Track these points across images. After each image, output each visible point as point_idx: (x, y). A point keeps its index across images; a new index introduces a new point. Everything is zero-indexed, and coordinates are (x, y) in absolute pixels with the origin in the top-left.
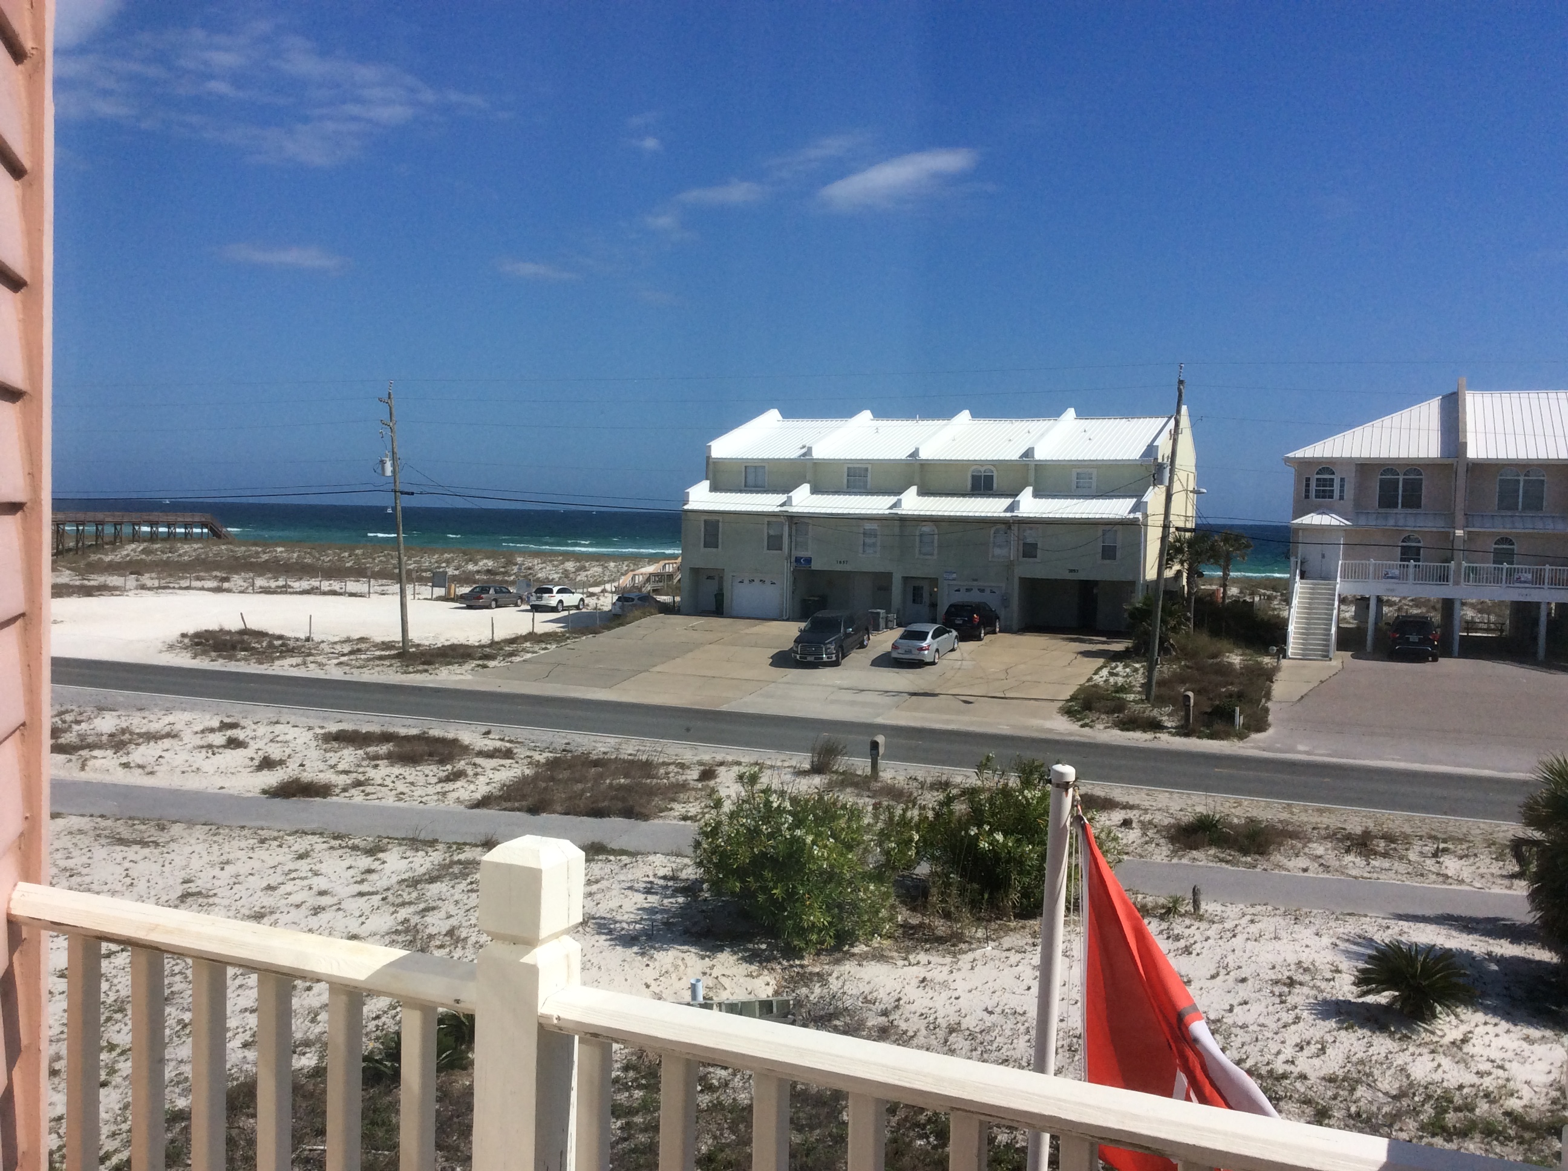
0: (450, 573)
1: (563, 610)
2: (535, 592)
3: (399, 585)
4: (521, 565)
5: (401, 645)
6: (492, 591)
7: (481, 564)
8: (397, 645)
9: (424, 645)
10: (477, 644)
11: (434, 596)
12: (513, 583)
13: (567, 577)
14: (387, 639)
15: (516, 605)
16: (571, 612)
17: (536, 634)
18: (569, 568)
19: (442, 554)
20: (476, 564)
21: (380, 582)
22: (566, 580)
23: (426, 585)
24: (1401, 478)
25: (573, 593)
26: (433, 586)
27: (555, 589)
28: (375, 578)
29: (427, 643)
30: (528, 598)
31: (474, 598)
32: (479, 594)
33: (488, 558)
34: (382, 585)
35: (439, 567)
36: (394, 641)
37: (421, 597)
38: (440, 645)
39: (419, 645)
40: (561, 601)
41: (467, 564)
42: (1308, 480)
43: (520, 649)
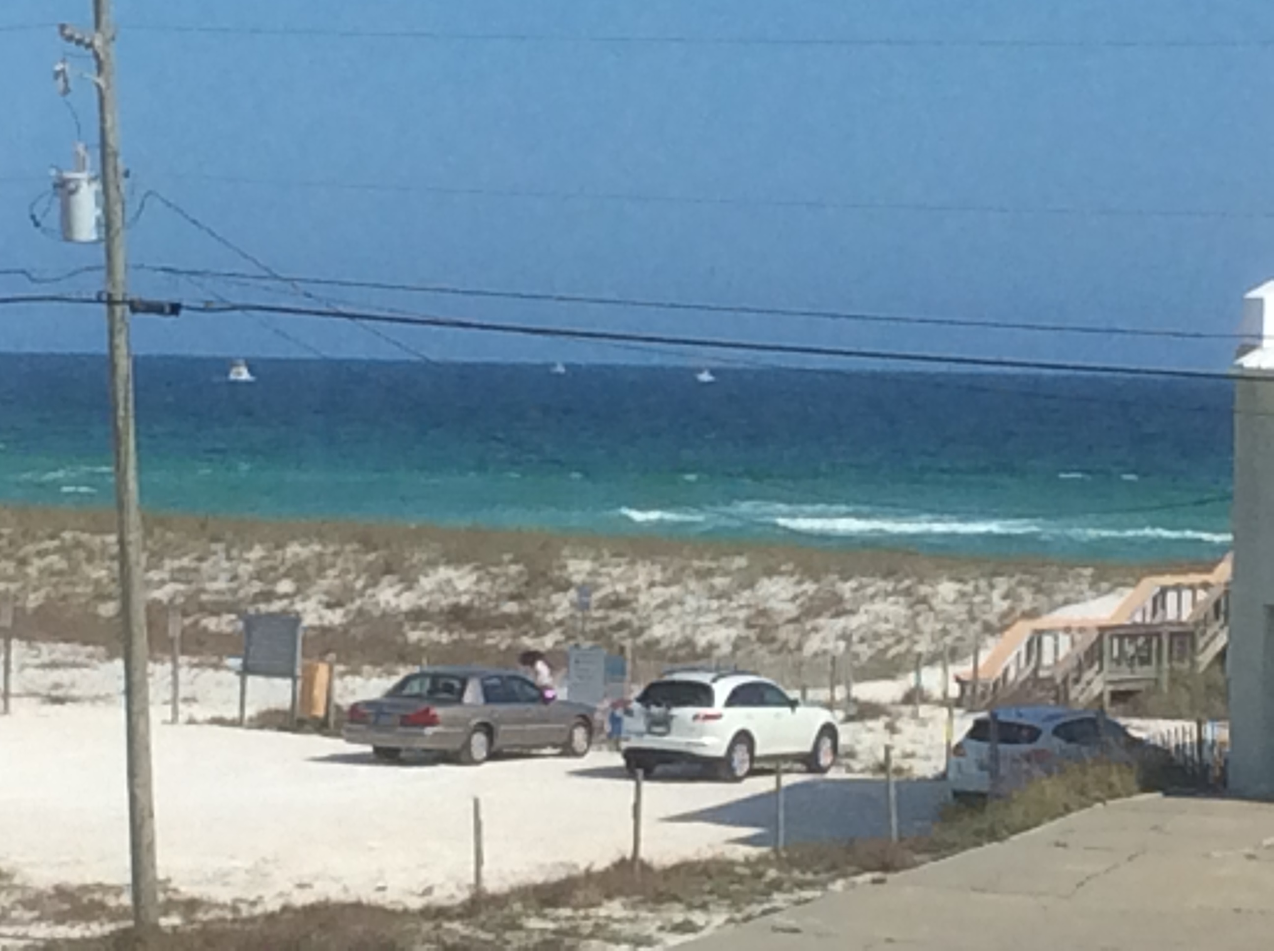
0: (309, 620)
1: (753, 772)
2: (644, 699)
3: (119, 664)
4: (585, 590)
5: (126, 900)
6: (472, 694)
7: (427, 583)
8: (112, 902)
9: (213, 905)
10: (416, 903)
11: (250, 711)
12: (555, 659)
13: (766, 637)
14: (74, 878)
15: (568, 750)
16: (788, 780)
17: (646, 868)
18: (773, 604)
19: (280, 546)
20: (409, 583)
21: (49, 651)
22: (762, 652)
23: (217, 667)
25: (793, 704)
26: (246, 671)
27: (723, 689)
28: (29, 639)
29: (224, 895)
30: (616, 721)
31: (407, 721)
32: (423, 706)
33: (455, 560)
34: (54, 665)
35: (268, 596)
36: (100, 887)
37: (200, 712)
38: (273, 906)
39: (192, 905)
40: (744, 738)
41: (374, 582)
43: (587, 927)
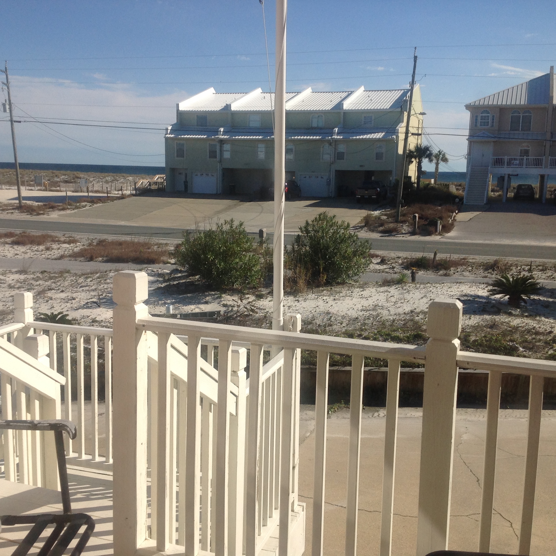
24: (521, 115)
42: (477, 116)
